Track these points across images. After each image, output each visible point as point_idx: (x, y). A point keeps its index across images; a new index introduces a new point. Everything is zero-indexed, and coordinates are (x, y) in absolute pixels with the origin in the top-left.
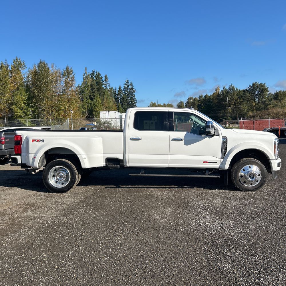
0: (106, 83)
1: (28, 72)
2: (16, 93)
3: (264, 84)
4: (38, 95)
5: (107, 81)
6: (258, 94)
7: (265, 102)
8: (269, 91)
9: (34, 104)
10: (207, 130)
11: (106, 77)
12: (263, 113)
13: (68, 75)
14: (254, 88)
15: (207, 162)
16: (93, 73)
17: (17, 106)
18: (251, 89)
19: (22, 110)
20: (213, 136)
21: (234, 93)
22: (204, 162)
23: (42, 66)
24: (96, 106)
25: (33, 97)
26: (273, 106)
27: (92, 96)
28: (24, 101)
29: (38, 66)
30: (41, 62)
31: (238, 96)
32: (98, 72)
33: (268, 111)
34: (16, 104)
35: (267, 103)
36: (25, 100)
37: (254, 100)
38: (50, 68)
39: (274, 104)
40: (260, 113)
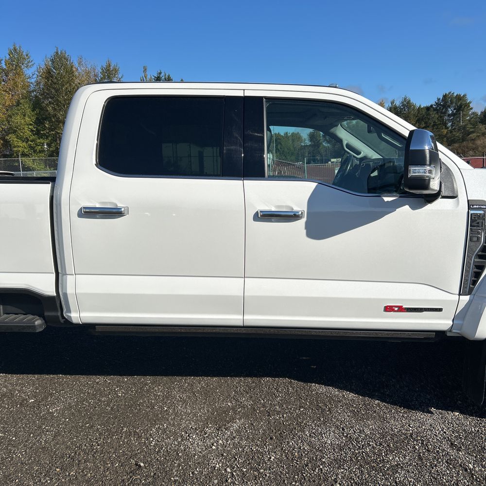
1: (36, 73)
2: (15, 110)
3: (465, 96)
4: (55, 116)
6: (453, 114)
7: (464, 127)
8: (472, 109)
9: (48, 131)
10: (411, 174)
12: (464, 146)
13: (109, 78)
14: (446, 102)
15: (401, 309)
16: (158, 77)
17: (18, 136)
18: (440, 104)
19: (27, 142)
20: (431, 198)
21: (409, 113)
22: (389, 309)
23: (59, 60)
25: (45, 119)
26: (478, 134)
28: (30, 127)
29: (52, 61)
30: (57, 53)
31: (416, 117)
32: (167, 75)
33: (473, 144)
34: (15, 132)
35: (468, 130)
36: (31, 125)
37: (445, 124)
38: (76, 64)
39: (480, 132)
40: (460, 147)
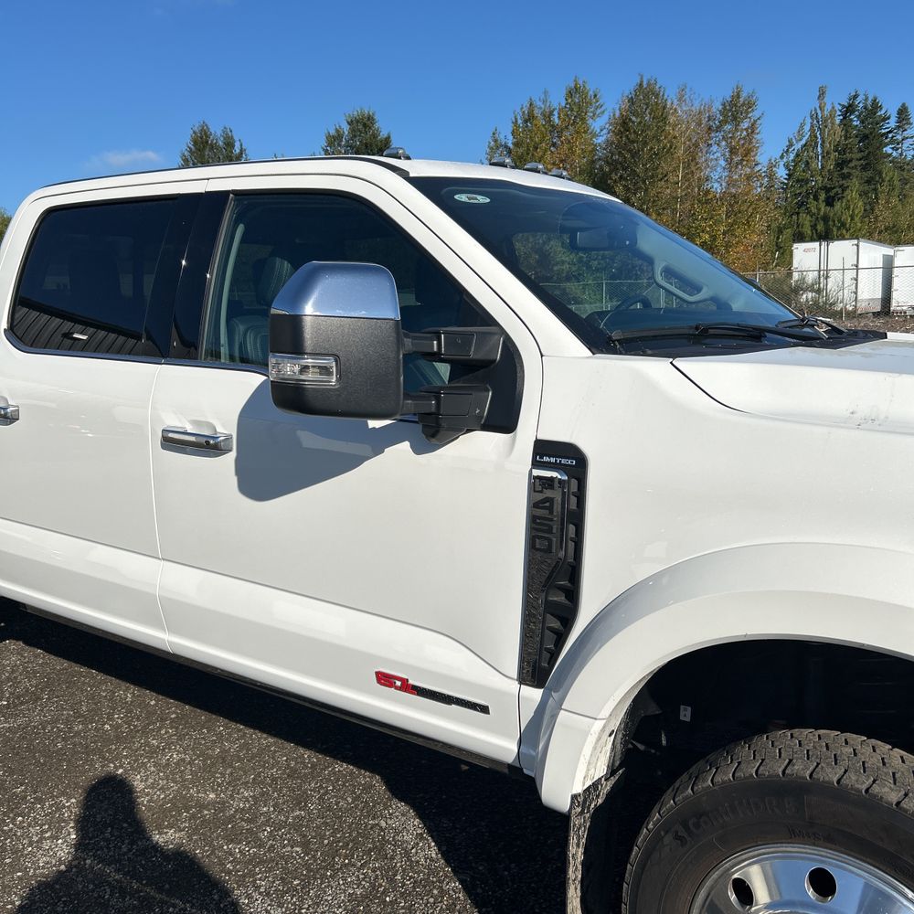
0: (899, 137)
1: (608, 125)
5: (906, 127)
11: (903, 113)
13: (735, 118)
15: (407, 687)
16: (850, 105)
22: (385, 679)
23: (645, 101)
24: (843, 225)
27: (837, 189)
29: (631, 101)
30: (641, 85)
32: (870, 99)
